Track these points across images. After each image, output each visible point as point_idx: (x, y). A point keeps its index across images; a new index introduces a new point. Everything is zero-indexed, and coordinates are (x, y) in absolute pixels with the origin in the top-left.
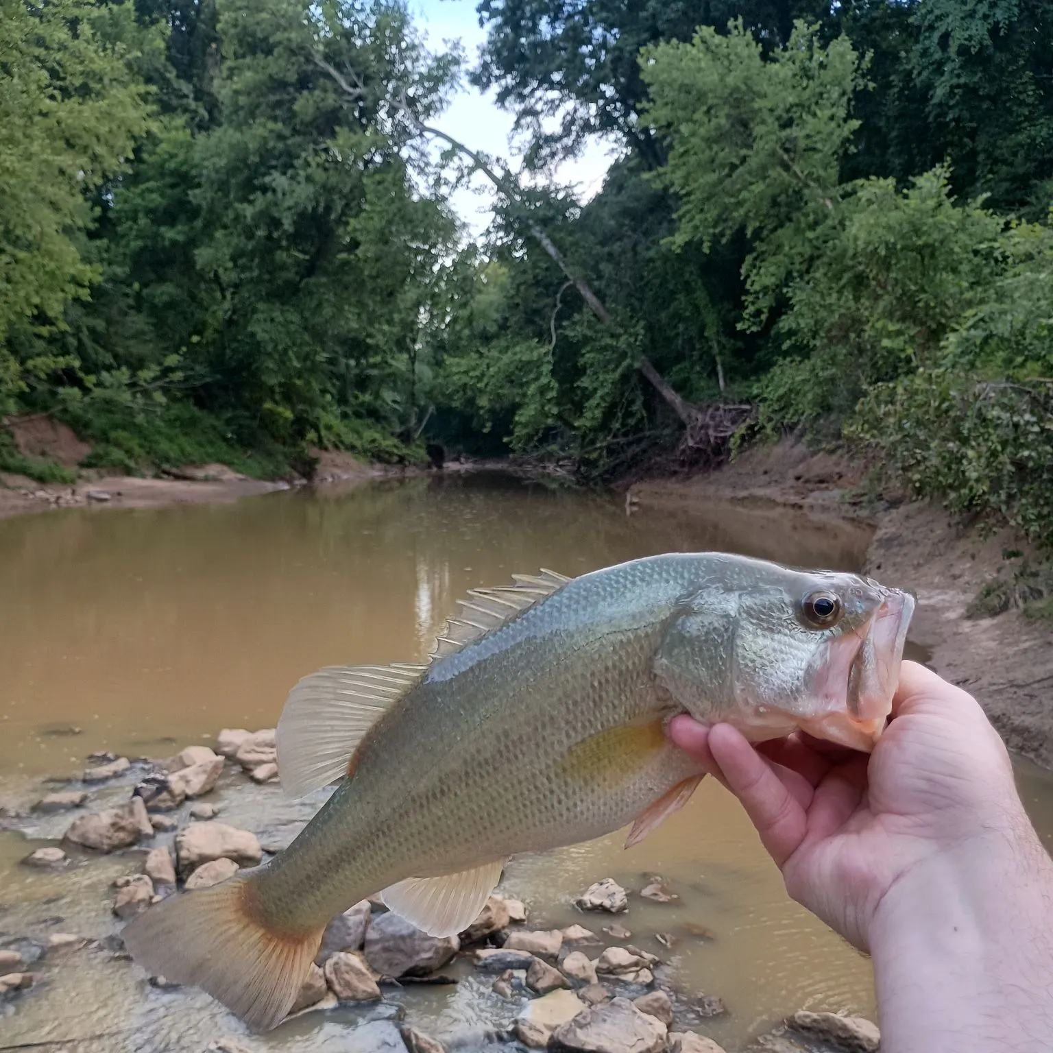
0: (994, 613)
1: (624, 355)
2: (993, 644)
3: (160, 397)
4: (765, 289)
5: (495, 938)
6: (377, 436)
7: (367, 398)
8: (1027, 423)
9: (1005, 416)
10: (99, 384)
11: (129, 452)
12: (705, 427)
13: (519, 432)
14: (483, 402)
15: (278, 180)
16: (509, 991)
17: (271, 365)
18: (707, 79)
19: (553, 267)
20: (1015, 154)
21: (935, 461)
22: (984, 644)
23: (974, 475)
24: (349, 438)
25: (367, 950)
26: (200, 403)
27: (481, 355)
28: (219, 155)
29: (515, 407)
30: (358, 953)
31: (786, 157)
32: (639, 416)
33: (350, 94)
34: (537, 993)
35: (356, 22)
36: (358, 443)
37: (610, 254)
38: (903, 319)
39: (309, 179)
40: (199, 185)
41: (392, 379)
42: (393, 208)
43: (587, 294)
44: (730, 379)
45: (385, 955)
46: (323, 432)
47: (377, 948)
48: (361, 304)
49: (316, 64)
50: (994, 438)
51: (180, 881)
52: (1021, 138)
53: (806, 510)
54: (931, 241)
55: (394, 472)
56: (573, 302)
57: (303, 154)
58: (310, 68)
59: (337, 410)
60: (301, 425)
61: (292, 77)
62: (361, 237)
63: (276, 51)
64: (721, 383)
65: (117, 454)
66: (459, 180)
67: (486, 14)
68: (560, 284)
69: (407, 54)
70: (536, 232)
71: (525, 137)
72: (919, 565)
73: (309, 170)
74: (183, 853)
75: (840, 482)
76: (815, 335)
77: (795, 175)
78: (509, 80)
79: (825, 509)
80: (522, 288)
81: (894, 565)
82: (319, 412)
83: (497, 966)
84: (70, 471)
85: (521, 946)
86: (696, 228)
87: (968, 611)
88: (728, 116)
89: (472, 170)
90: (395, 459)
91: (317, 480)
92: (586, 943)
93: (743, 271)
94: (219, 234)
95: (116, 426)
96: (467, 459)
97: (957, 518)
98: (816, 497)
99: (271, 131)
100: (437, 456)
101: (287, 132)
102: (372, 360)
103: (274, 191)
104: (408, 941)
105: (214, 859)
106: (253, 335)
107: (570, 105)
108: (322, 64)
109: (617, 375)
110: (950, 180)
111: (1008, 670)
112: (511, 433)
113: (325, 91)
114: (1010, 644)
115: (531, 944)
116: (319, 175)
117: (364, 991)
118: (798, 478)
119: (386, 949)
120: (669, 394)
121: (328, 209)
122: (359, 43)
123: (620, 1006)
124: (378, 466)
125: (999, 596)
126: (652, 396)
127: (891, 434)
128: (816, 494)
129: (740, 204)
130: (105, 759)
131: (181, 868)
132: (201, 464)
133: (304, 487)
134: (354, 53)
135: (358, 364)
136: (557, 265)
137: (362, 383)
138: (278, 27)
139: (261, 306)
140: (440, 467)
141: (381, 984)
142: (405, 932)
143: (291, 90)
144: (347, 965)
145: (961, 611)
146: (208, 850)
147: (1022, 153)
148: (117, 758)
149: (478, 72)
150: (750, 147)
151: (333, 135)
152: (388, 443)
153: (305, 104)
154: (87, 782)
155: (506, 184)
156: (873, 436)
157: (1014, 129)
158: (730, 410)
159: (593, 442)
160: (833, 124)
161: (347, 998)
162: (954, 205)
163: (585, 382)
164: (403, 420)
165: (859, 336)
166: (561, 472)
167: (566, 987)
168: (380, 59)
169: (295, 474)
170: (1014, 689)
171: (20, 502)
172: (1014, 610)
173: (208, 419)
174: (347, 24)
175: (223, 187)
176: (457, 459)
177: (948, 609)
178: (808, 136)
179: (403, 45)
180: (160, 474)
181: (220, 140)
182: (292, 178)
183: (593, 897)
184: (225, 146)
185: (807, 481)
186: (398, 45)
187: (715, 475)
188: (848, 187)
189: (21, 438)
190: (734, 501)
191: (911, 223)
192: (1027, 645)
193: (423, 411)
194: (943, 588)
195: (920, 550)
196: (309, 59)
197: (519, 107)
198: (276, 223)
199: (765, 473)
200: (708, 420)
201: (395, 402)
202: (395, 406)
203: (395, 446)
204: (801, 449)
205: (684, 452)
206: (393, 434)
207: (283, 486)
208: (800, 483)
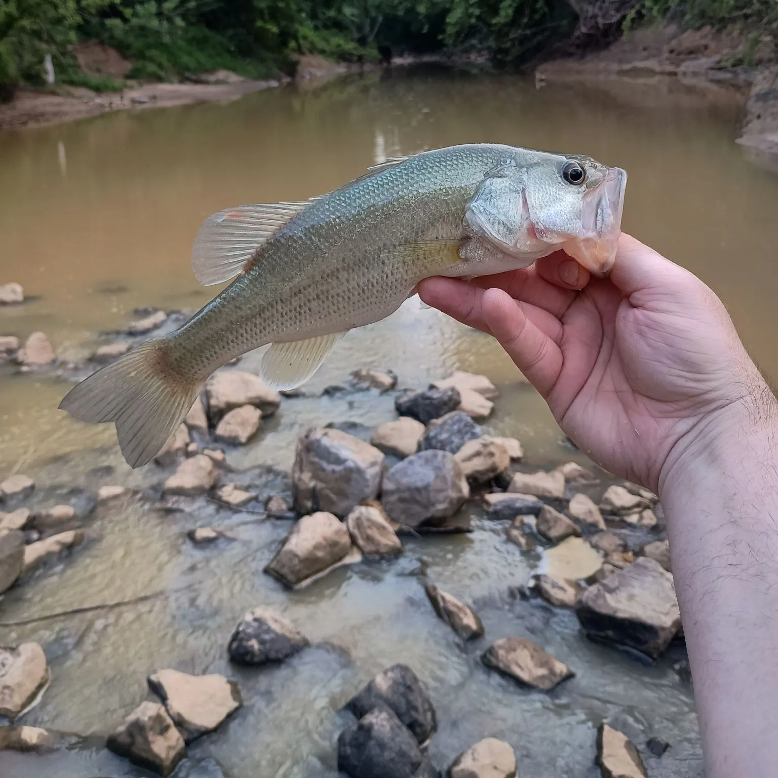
3: (179, 22)
5: (499, 482)
6: (342, 42)
7: (332, 13)
10: (135, 15)
11: (160, 66)
12: (595, 17)
13: (450, 30)
14: (422, 9)
16: (523, 541)
24: (321, 44)
25: (384, 500)
26: (210, 25)
29: (446, 12)
30: (376, 503)
32: (542, 12)
34: (551, 542)
36: (327, 48)
45: (401, 506)
46: (302, 42)
47: (393, 498)
51: (212, 426)
53: (680, 77)
55: (355, 68)
59: (310, 24)
60: (285, 36)
65: (151, 68)
74: (213, 402)
75: (707, 52)
79: (695, 74)
81: (772, 114)
82: (297, 26)
83: (507, 512)
84: (118, 82)
85: (526, 490)
90: (355, 58)
91: (298, 79)
92: (583, 482)
95: (149, 47)
96: (409, 55)
98: (688, 66)
100: (386, 54)
104: (423, 492)
105: (239, 405)
112: (443, 32)
115: (536, 488)
117: (386, 545)
118: (672, 51)
119: (402, 500)
123: (645, 568)
124: (343, 64)
128: (687, 63)
130: (146, 313)
131: (212, 415)
132: (212, 71)
133: (289, 84)
140: (389, 62)
141: (400, 534)
142: (419, 484)
144: (369, 520)
146: (234, 398)
148: (156, 310)
152: (350, 46)
154: (132, 334)
159: (507, 34)
161: (370, 553)
164: (360, 28)
166: (481, 60)
167: (577, 535)
169: (282, 74)
171: (83, 108)
173: (217, 38)
176: (401, 55)
180: (184, 80)
185: (679, 54)
187: (603, 54)
189: (82, 59)
190: (622, 73)
193: (374, 20)
199: (645, 49)
200: (596, 11)
201: (353, 15)
202: (353, 19)
203: (355, 49)
204: (672, 29)
205: (578, 38)
206: (352, 40)
207: (274, 84)
208: (673, 55)
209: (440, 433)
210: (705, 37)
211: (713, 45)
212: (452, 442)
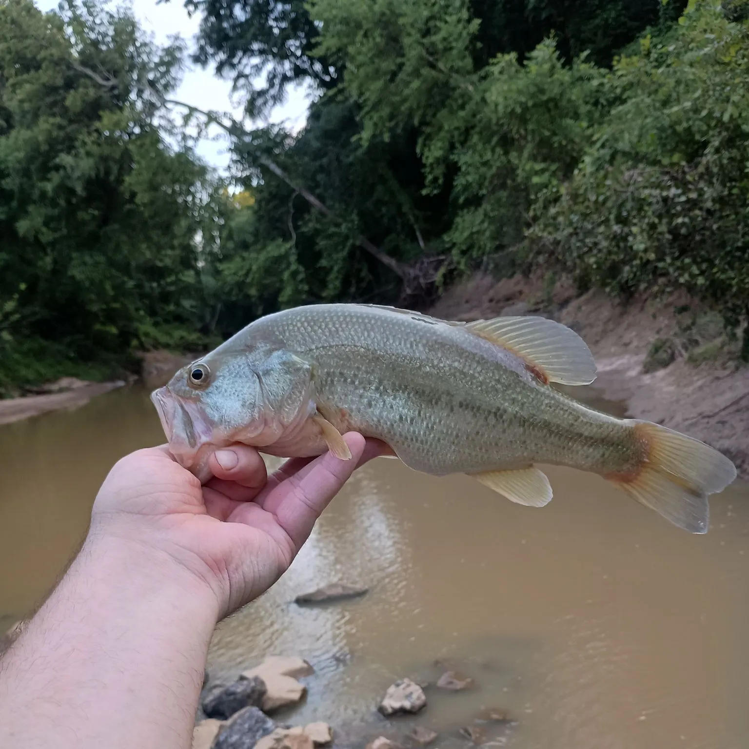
0: (665, 364)
1: (347, 238)
2: (672, 388)
3: (6, 336)
4: (438, 161)
6: (184, 334)
7: (172, 307)
8: (675, 196)
9: (656, 192)
12: (416, 278)
14: (253, 292)
15: (65, 159)
17: (93, 297)
18: (360, 11)
19: (281, 183)
20: (595, 34)
21: (604, 244)
22: (665, 389)
23: (642, 247)
24: (164, 339)
26: (47, 336)
27: (244, 259)
28: (18, 150)
29: (277, 292)
31: (431, 59)
32: (367, 280)
33: (104, 86)
35: (99, 33)
36: (171, 342)
37: (321, 166)
38: (544, 160)
39: (88, 154)
40: (8, 175)
41: (186, 290)
42: (155, 163)
43: (312, 199)
44: (427, 239)
46: (143, 339)
48: (148, 239)
49: (75, 70)
50: (650, 213)
52: (597, 21)
54: (553, 95)
56: (303, 207)
57: (80, 137)
58: (71, 73)
59: (148, 320)
60: (126, 336)
61: (59, 82)
62: (136, 189)
63: (44, 65)
64: (422, 244)
66: (199, 134)
67: (191, 8)
68: (289, 196)
69: (143, 49)
70: (265, 160)
71: (243, 95)
72: (597, 342)
73: (88, 148)
75: (522, 297)
76: (480, 186)
77: (441, 71)
78: (222, 56)
80: (263, 204)
82: (136, 324)
86: (375, 125)
87: (645, 367)
88: (381, 36)
89: (207, 124)
90: (201, 348)
91: (145, 375)
93: (418, 150)
94: (31, 208)
97: (617, 300)
99: (53, 125)
101: (64, 123)
102: (169, 280)
103: (64, 168)
106: (73, 277)
107: (270, 66)
108: (80, 68)
109: (345, 253)
110: (557, 47)
111: (694, 405)
113: (86, 87)
114: (686, 386)
116: (95, 149)
118: (491, 301)
120: (387, 260)
121: (108, 173)
122: (104, 48)
125: (666, 351)
126: (374, 264)
127: (564, 230)
129: (404, 100)
132: (55, 379)
133: (137, 382)
134: (102, 55)
135: (159, 285)
136: (284, 182)
137: (166, 297)
138: (42, 47)
139: (74, 255)
143: (61, 91)
145: (639, 368)
147: (600, 32)
149: (198, 53)
150: (403, 56)
151: (99, 118)
152: (193, 337)
153: (73, 100)
155: (236, 130)
156: (550, 233)
157: (592, 16)
158: (432, 262)
160: (460, 26)
162: (563, 66)
163: (324, 263)
164: (201, 318)
165: (514, 180)
168: (122, 56)
169: (128, 373)
170: (706, 420)
172: (679, 359)
173: (54, 346)
174: (93, 36)
175: (26, 173)
177: (628, 369)
178: (445, 39)
179: (138, 44)
180: (24, 393)
181: (16, 138)
182: (76, 156)
183: (392, 703)
184: (20, 142)
185: (498, 301)
186: (134, 45)
188: (482, 73)
191: (536, 85)
192: (700, 383)
193: (214, 308)
194: (619, 355)
195: (595, 330)
196: (69, 67)
197: (233, 74)
198: (71, 192)
199: (467, 302)
200: (418, 272)
201: (192, 307)
202: (194, 310)
203: (199, 338)
204: (488, 279)
205: (405, 299)
206: (195, 330)
207: (121, 383)
208: (493, 304)
209: (231, 736)
210: (517, 283)
211: (526, 290)
212: (243, 743)
